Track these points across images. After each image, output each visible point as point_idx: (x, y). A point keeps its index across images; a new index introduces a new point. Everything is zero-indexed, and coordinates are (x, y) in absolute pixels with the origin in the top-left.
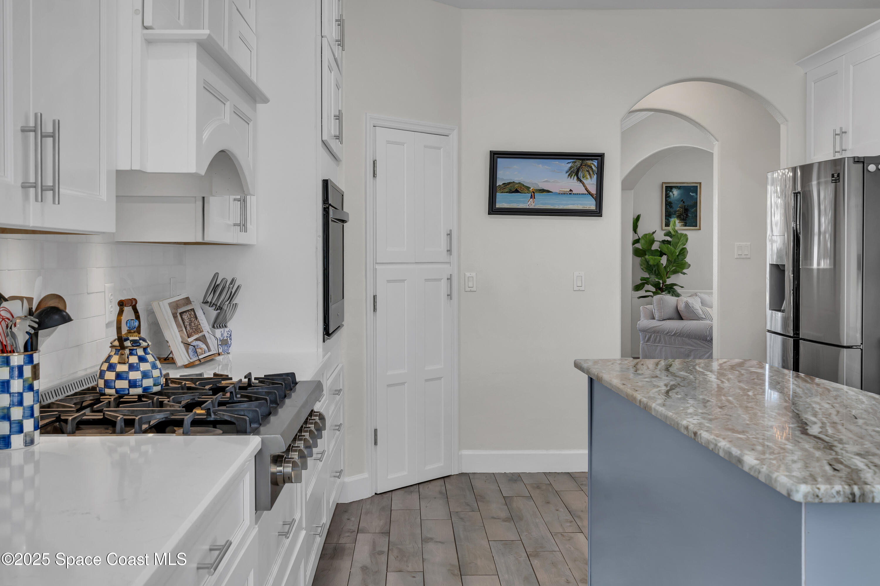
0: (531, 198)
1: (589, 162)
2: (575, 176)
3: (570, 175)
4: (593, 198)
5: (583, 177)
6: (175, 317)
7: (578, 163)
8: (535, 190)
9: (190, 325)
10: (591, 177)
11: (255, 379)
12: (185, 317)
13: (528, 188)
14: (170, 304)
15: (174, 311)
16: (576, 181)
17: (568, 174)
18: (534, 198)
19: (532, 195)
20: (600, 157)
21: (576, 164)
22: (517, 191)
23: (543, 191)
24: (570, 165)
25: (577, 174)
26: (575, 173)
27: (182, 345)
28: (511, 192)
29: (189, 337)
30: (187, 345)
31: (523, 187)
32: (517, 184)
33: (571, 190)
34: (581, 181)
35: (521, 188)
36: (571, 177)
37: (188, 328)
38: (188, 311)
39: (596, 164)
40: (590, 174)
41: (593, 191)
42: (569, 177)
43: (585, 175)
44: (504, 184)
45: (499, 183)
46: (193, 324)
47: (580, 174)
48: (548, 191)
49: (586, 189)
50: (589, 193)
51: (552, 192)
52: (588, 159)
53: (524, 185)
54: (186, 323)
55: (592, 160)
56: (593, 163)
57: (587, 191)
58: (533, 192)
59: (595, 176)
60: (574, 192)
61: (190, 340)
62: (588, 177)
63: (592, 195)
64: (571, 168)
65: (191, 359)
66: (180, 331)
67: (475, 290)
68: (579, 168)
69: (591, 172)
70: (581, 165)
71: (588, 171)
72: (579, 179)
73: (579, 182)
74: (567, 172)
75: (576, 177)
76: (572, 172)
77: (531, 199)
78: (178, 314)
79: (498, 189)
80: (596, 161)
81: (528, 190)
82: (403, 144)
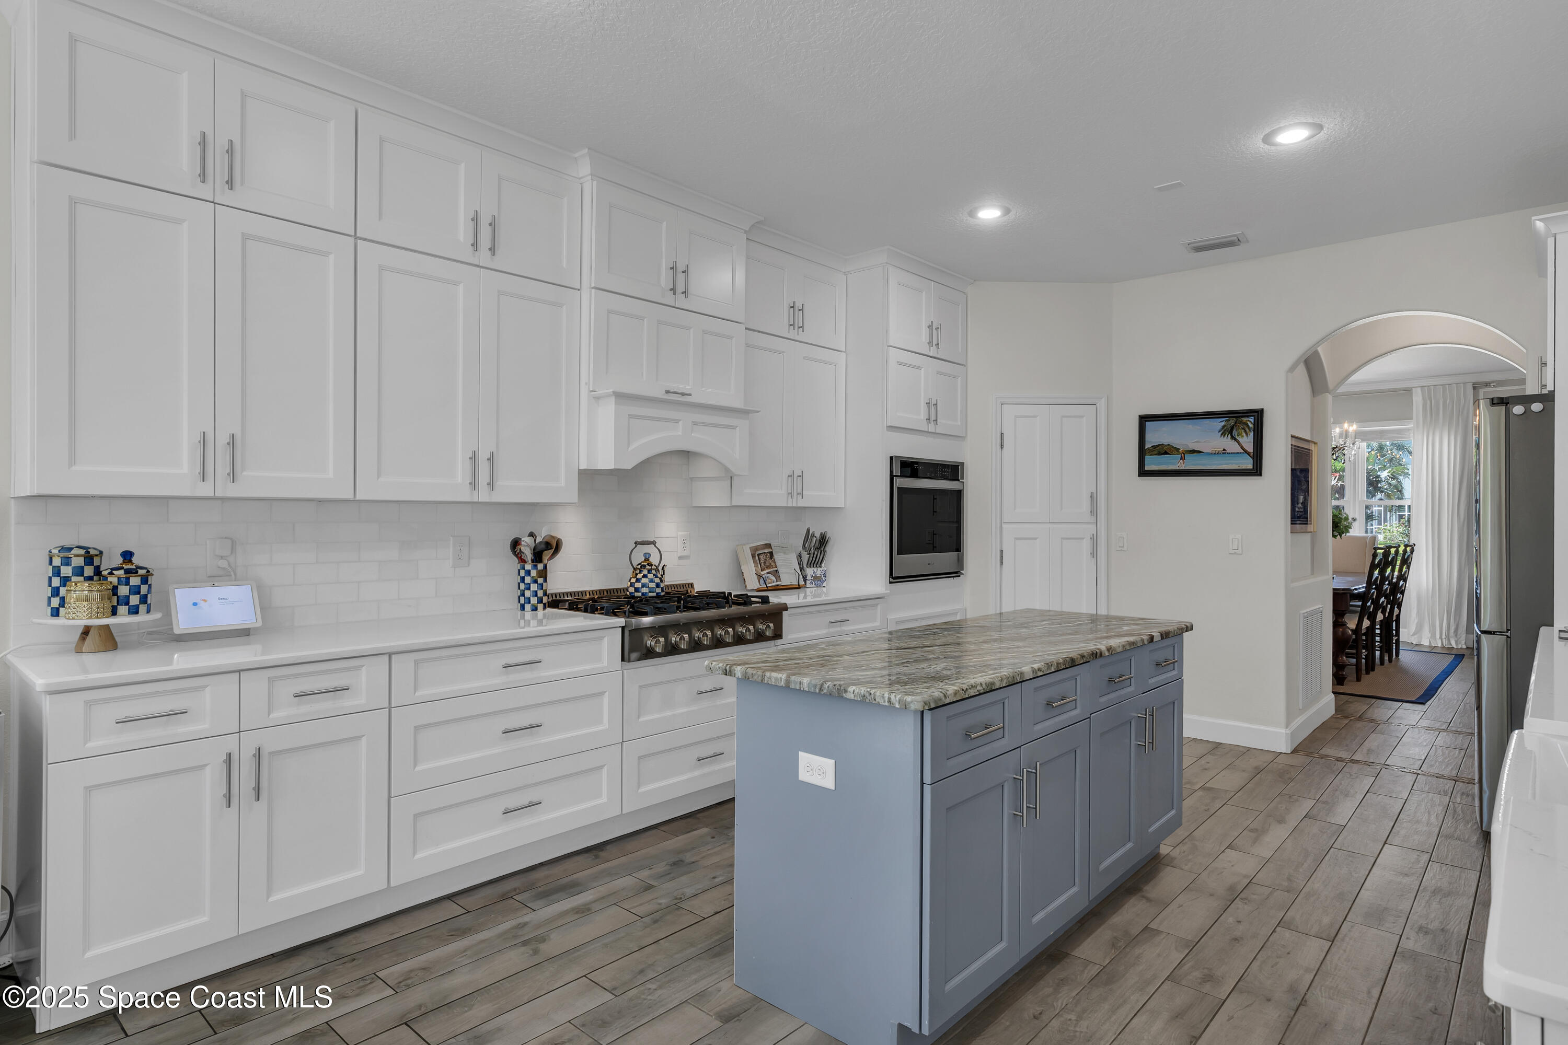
0: (1181, 459)
1: (1245, 419)
2: (1228, 434)
3: (1223, 434)
4: (1250, 456)
5: (1238, 436)
6: (753, 556)
7: (1232, 421)
8: (1185, 451)
9: (764, 562)
10: (1247, 435)
11: (735, 596)
12: (761, 557)
13: (1178, 450)
14: (750, 548)
15: (753, 552)
16: (1231, 440)
17: (1221, 433)
18: (1185, 459)
19: (1182, 457)
20: (1258, 414)
21: (1230, 422)
22: (1166, 453)
23: (1193, 452)
24: (1223, 424)
25: (1231, 433)
26: (1228, 431)
27: (755, 576)
28: (1160, 454)
29: (762, 571)
30: (759, 576)
31: (1172, 449)
32: (1166, 445)
33: (1224, 450)
34: (1235, 440)
35: (1170, 449)
36: (1224, 436)
37: (762, 564)
38: (764, 553)
39: (1252, 421)
40: (1245, 432)
41: (1250, 449)
42: (1222, 436)
43: (1240, 433)
44: (1152, 446)
45: (1148, 446)
46: (767, 562)
47: (1235, 433)
48: (1199, 452)
49: (1242, 448)
50: (1246, 451)
51: (1202, 452)
52: (1243, 417)
53: (1173, 447)
54: (761, 561)
55: (1247, 417)
56: (1249, 420)
57: (1243, 450)
58: (1183, 453)
59: (1252, 434)
60: (1227, 452)
61: (762, 573)
62: (1244, 434)
63: (1249, 454)
64: (1224, 426)
65: (760, 585)
66: (756, 566)
67: (1126, 550)
68: (1234, 426)
69: (1247, 430)
70: (1236, 423)
71: (1244, 429)
72: (1233, 438)
73: (1233, 440)
74: (1219, 432)
75: (1229, 436)
76: (1224, 431)
77: (1181, 461)
78: (756, 555)
79: (1147, 452)
80: (1253, 418)
81: (1178, 451)
82: (1035, 417)
